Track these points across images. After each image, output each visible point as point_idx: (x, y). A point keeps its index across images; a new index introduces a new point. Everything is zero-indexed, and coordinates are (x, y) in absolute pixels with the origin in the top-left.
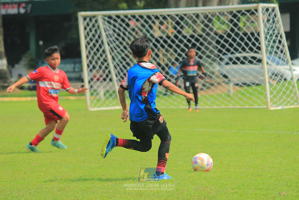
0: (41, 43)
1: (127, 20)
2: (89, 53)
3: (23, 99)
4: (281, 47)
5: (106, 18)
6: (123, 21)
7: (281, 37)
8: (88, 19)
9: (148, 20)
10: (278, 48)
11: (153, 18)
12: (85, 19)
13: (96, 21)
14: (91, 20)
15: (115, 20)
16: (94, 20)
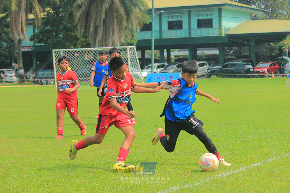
0: (38, 63)
1: (73, 53)
2: (57, 66)
3: (30, 86)
4: (136, 64)
5: (64, 52)
6: (71, 53)
7: (137, 60)
8: (56, 53)
9: (81, 53)
10: (135, 64)
11: (84, 52)
12: (55, 52)
13: (60, 53)
14: (58, 53)
15: (68, 53)
16: (59, 53)
